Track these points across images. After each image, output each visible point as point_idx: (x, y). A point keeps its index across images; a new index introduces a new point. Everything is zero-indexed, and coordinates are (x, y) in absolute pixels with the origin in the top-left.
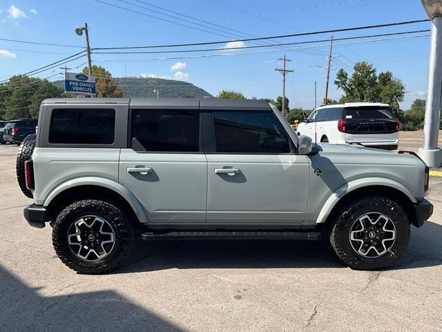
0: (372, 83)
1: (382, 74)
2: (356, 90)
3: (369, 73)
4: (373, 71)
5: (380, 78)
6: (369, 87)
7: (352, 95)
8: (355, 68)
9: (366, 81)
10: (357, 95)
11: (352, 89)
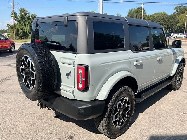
0: (28, 18)
1: (32, 15)
2: (22, 21)
3: (26, 14)
4: (28, 13)
5: (31, 16)
6: (27, 20)
7: (20, 23)
8: (20, 11)
9: (26, 17)
10: (22, 23)
11: (20, 20)
